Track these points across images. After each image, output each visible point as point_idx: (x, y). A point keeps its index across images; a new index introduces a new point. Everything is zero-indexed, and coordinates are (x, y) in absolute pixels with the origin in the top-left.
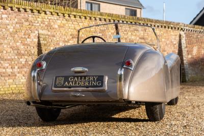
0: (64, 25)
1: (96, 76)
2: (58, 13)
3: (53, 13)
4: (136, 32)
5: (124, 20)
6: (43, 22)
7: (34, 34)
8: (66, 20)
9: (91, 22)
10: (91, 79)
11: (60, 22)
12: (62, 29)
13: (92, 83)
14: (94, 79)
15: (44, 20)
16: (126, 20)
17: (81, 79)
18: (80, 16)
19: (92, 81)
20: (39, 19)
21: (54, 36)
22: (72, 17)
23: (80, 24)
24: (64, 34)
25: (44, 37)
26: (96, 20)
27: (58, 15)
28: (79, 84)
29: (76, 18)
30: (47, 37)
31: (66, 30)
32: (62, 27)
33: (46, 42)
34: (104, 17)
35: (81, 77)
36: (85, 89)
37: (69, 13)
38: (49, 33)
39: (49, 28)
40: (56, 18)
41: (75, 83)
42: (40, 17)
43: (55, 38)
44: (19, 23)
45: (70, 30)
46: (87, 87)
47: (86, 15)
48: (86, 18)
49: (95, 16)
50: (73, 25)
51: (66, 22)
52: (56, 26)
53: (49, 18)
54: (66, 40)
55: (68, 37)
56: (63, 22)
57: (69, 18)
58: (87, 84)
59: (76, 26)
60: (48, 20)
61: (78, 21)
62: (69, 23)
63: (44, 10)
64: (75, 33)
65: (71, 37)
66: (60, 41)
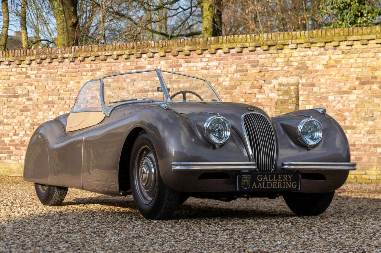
0: (338, 61)
6: (288, 63)
7: (271, 86)
8: (343, 53)
11: (326, 58)
12: (333, 72)
15: (291, 59)
20: (278, 60)
21: (313, 85)
22: (358, 45)
25: (286, 88)
30: (292, 87)
32: (333, 66)
38: (304, 81)
39: (303, 71)
42: (282, 55)
43: (315, 89)
44: (240, 71)
45: (352, 70)
50: (359, 60)
51: (341, 56)
52: (319, 67)
54: (345, 89)
55: (349, 84)
56: (333, 57)
61: (374, 50)
62: (349, 57)
63: (282, 43)
64: (367, 73)
65: (357, 83)
66: (329, 93)
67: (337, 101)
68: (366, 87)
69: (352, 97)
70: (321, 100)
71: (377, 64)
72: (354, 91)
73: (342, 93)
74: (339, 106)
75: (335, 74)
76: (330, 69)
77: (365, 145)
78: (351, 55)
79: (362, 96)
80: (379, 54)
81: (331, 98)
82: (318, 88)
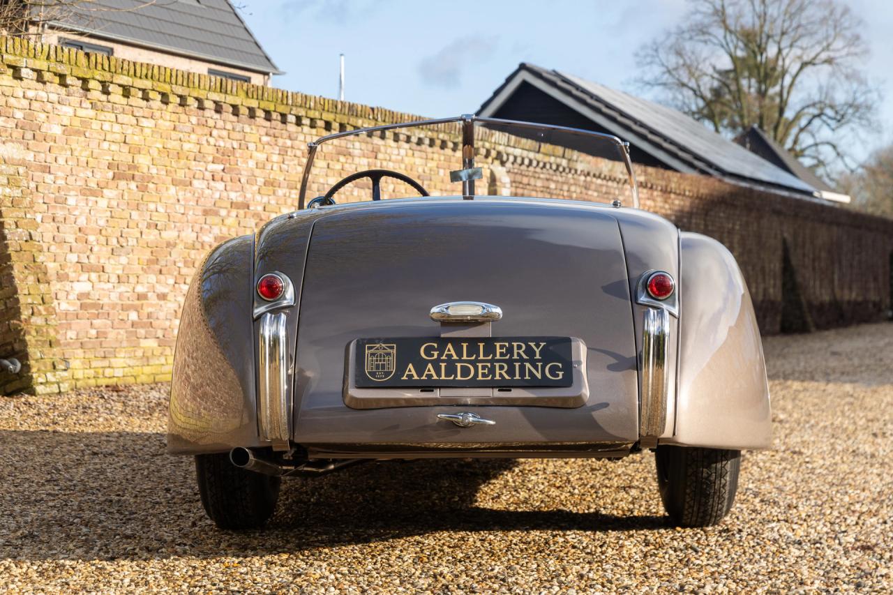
0: (85, 122)
1: (537, 340)
2: (62, 77)
3: (47, 76)
4: (342, 159)
5: (302, 112)
8: (93, 106)
9: (183, 117)
10: (519, 351)
11: (70, 111)
12: (77, 143)
13: (522, 368)
14: (529, 351)
15: (12, 101)
16: (312, 114)
17: (473, 350)
18: (144, 90)
19: (521, 360)
21: (47, 169)
22: (116, 95)
23: (144, 122)
24: (83, 159)
25: (12, 170)
26: (201, 107)
27: (63, 84)
28: (465, 372)
29: (132, 101)
30: (22, 170)
31: (93, 145)
32: (77, 133)
33: (17, 193)
34: (231, 99)
35: (473, 342)
36: (496, 393)
37: (107, 76)
38: (30, 157)
39: (29, 135)
40: (54, 97)
41: (451, 370)
43: (49, 178)
45: (105, 145)
46: (505, 386)
47: (166, 88)
48: (165, 99)
49: (201, 94)
50: (117, 128)
51: (92, 113)
52: (57, 130)
53: (31, 94)
54: (93, 185)
55: (98, 175)
56: (81, 112)
57: (104, 97)
58: (501, 373)
59: (129, 131)
60: (25, 103)
61: (138, 111)
62: (103, 118)
63: (10, 61)
64: (125, 158)
65: (110, 174)
66: (69, 190)
67: (79, 211)
68: (122, 184)
69: (103, 203)
70: (55, 204)
71: (140, 140)
72: (105, 191)
73: (88, 192)
74: (82, 221)
75: (81, 151)
76: (72, 137)
77: (114, 306)
78: (106, 113)
79: (114, 203)
80: (143, 120)
81: (71, 201)
82: (52, 177)
